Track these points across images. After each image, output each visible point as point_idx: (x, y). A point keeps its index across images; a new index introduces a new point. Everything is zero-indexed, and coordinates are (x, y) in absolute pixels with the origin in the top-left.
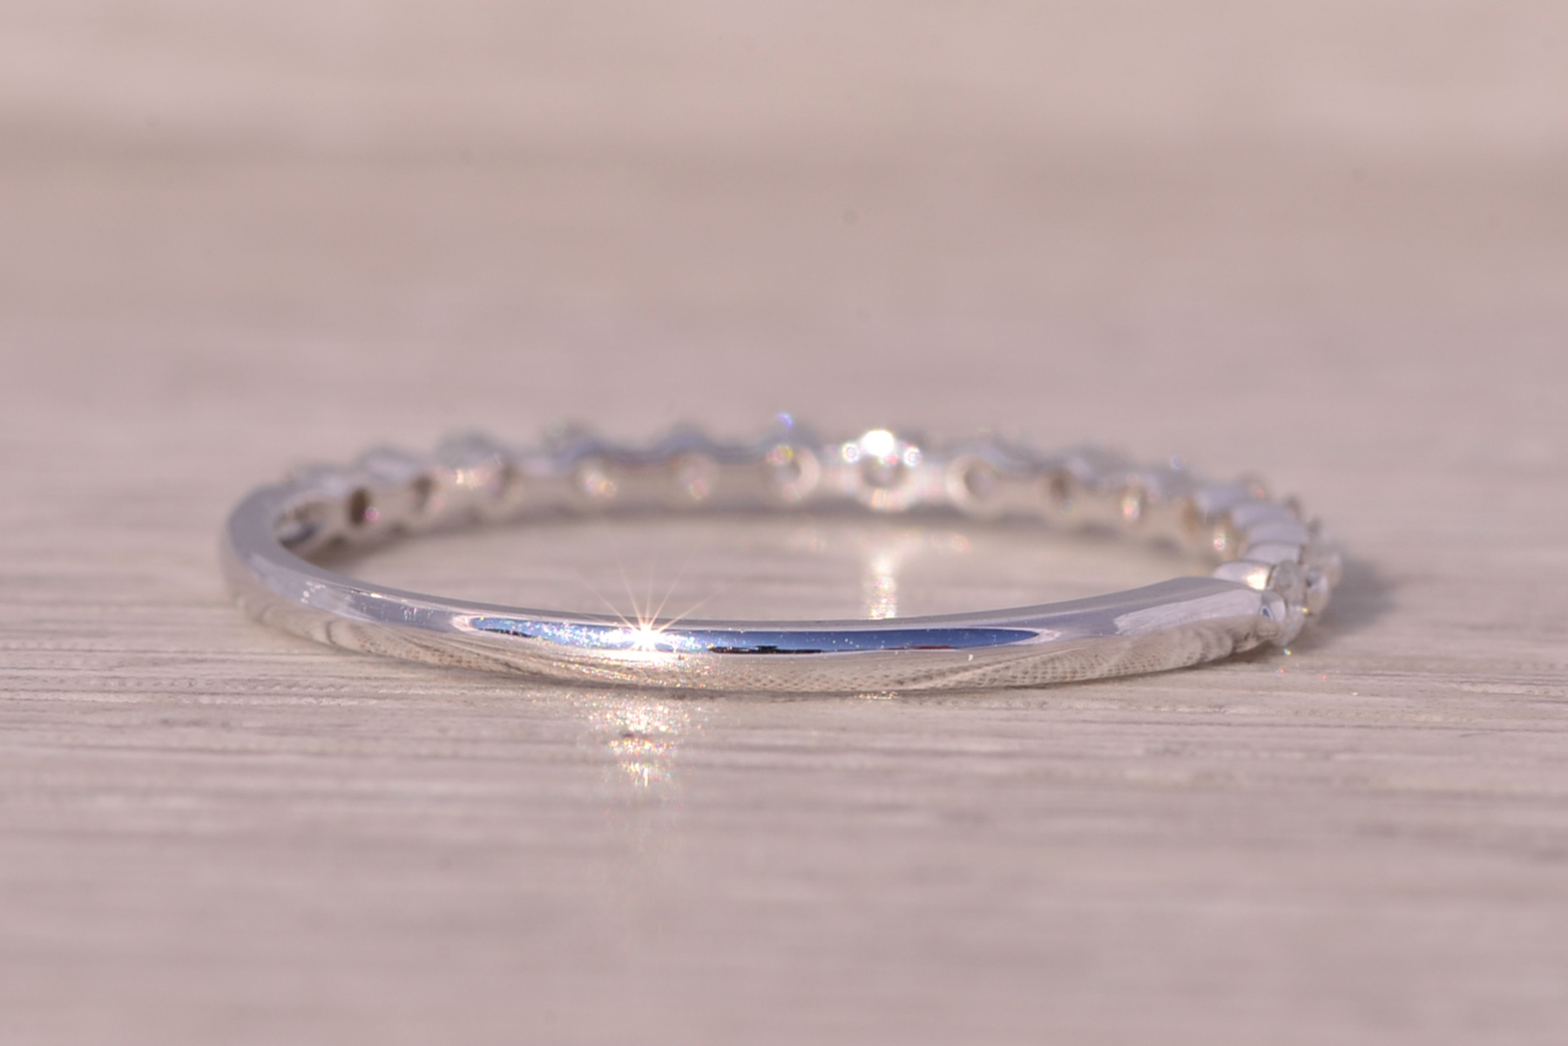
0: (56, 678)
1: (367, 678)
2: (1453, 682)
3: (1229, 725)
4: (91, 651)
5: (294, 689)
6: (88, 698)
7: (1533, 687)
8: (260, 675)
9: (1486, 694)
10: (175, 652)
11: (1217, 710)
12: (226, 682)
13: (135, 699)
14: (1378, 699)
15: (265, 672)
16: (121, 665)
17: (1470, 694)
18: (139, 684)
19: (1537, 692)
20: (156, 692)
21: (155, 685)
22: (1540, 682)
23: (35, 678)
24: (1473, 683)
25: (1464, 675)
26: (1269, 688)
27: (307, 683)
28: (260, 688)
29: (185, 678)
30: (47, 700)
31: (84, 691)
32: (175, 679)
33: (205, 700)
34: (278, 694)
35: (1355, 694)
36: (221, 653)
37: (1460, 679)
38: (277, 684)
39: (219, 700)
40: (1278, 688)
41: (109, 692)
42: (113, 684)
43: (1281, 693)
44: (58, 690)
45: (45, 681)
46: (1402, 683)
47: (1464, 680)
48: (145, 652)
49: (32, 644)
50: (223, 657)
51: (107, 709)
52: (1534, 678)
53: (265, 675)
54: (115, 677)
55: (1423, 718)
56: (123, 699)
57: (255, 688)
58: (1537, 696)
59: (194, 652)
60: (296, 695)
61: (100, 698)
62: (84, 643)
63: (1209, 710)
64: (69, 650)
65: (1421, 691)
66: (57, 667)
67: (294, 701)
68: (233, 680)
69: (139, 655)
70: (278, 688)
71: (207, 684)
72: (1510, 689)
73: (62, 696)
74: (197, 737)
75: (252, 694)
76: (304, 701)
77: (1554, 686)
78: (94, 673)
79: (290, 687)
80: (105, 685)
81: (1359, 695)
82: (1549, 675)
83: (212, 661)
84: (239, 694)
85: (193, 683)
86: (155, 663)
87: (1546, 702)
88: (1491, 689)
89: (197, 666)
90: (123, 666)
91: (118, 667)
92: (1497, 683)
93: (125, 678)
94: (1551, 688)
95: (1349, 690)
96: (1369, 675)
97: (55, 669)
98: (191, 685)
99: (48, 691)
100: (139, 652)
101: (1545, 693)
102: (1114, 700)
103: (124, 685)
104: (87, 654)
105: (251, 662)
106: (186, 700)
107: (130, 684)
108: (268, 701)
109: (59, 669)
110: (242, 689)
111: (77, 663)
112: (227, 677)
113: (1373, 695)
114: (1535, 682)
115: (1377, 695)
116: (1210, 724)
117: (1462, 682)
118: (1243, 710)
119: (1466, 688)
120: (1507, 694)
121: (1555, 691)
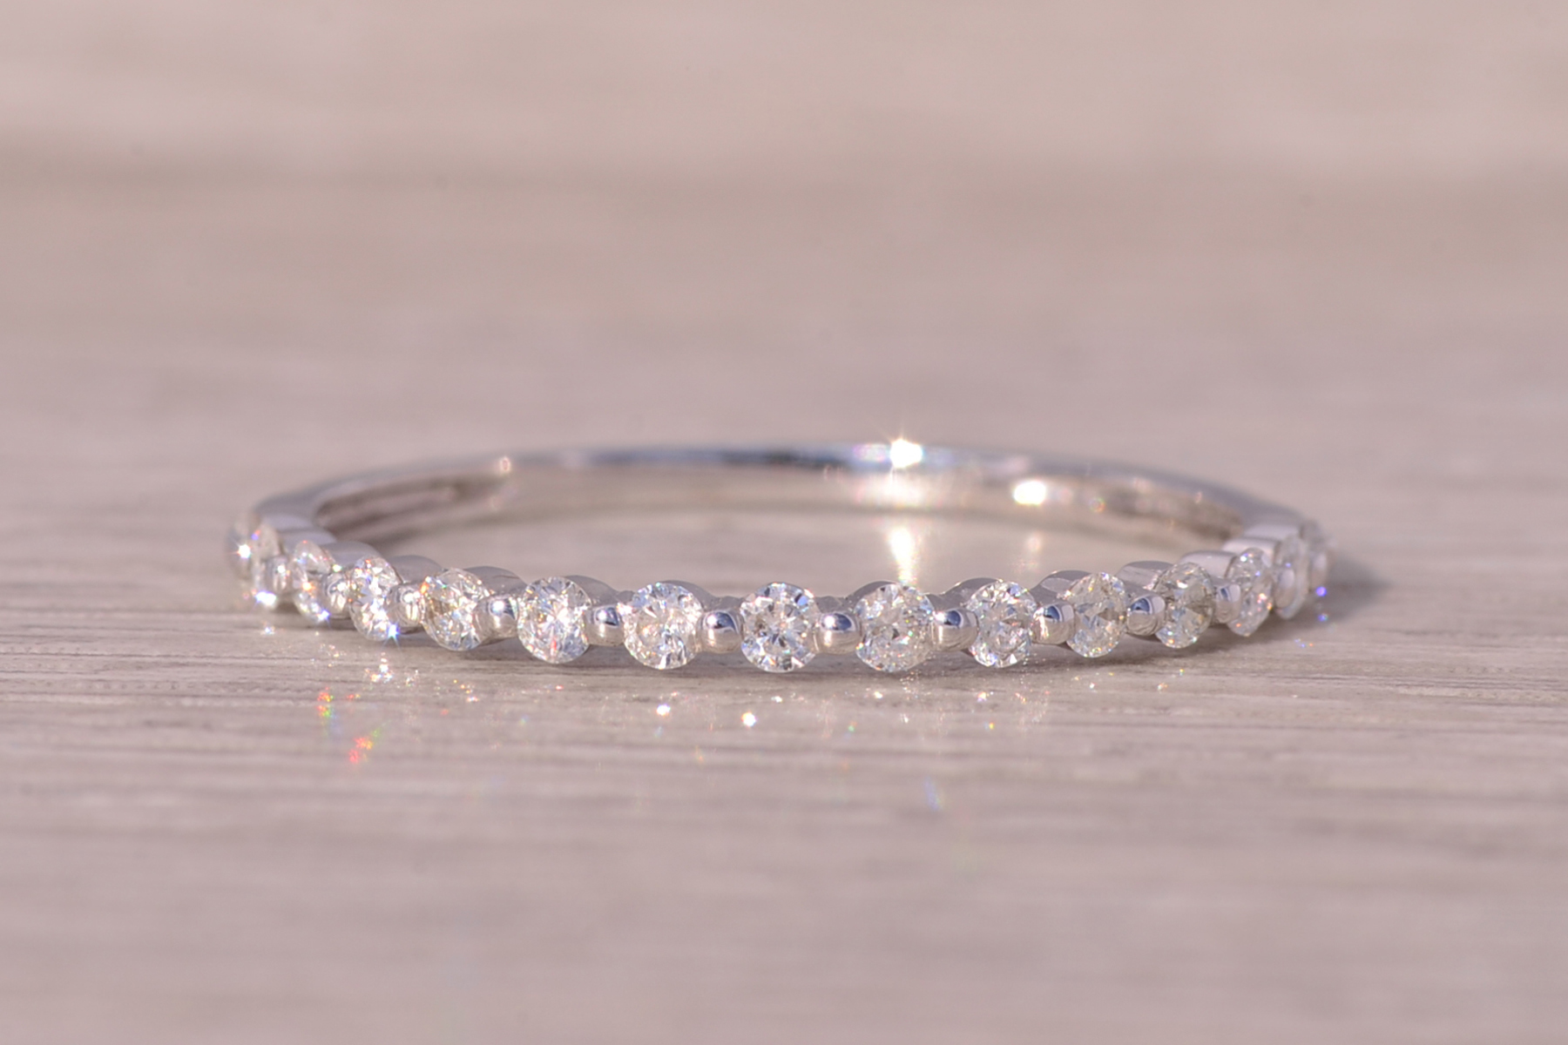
0: (43, 681)
1: (345, 682)
2: (1389, 685)
3: (1173, 726)
4: (77, 655)
5: (273, 692)
6: (74, 700)
7: (1466, 690)
8: (240, 678)
9: (1421, 696)
10: (158, 656)
11: (1162, 712)
12: (207, 685)
13: (119, 701)
14: (1317, 702)
15: (245, 676)
16: (106, 668)
17: (1405, 696)
18: (123, 687)
19: (1470, 695)
20: (139, 695)
21: (139, 687)
22: (1473, 685)
23: (23, 681)
24: (1408, 686)
25: (1399, 678)
26: (1212, 691)
27: (286, 686)
28: (240, 691)
29: (167, 681)
30: (34, 702)
31: (70, 694)
32: (158, 682)
33: (187, 702)
34: (257, 697)
35: (1295, 696)
36: (202, 657)
37: (1396, 682)
38: (256, 687)
39: (200, 702)
40: (1221, 691)
41: (95, 694)
42: (99, 687)
43: (1224, 696)
44: (46, 693)
45: (33, 684)
46: (1339, 686)
47: (1400, 683)
48: (130, 656)
49: (21, 649)
50: (204, 660)
51: (93, 710)
52: (1468, 681)
53: (245, 678)
54: (100, 680)
55: (1360, 719)
56: (108, 701)
57: (235, 691)
58: (1470, 698)
59: (177, 656)
60: (274, 697)
61: (86, 701)
62: (70, 648)
63: (1154, 712)
64: (56, 654)
65: (1358, 694)
66: (44, 670)
67: (272, 703)
68: (214, 683)
69: (124, 659)
70: (257, 691)
71: (189, 687)
72: (1444, 692)
73: (49, 698)
74: (180, 737)
75: (232, 697)
76: (283, 703)
77: (1486, 688)
78: (79, 676)
79: (269, 689)
80: (90, 687)
81: (1299, 697)
82: (1483, 679)
83: (194, 665)
84: (219, 696)
85: (176, 686)
86: (139, 667)
87: (1479, 704)
88: (1427, 691)
89: (179, 669)
90: (108, 669)
91: (103, 670)
92: (1432, 686)
93: (110, 681)
94: (1484, 691)
95: (1290, 693)
96: (1308, 678)
97: (42, 672)
98: (173, 688)
99: (35, 693)
100: (124, 656)
101: (1479, 695)
102: (1063, 702)
103: (109, 687)
104: (74, 658)
105: (231, 665)
106: (169, 703)
107: (115, 687)
108: (248, 703)
109: (47, 672)
110: (223, 691)
111: (64, 666)
112: (208, 680)
113: (1312, 697)
114: (1468, 685)
115: (1316, 698)
116: (1155, 725)
117: (1398, 685)
118: (1187, 712)
119: (1402, 690)
120: (1441, 697)
121: (1487, 694)
